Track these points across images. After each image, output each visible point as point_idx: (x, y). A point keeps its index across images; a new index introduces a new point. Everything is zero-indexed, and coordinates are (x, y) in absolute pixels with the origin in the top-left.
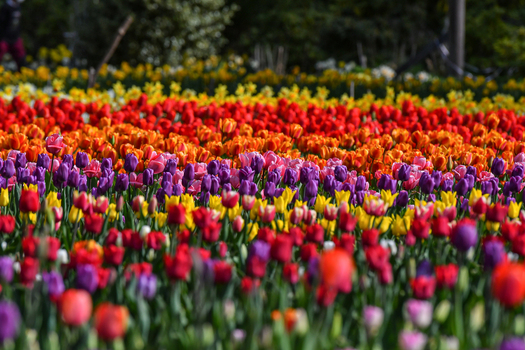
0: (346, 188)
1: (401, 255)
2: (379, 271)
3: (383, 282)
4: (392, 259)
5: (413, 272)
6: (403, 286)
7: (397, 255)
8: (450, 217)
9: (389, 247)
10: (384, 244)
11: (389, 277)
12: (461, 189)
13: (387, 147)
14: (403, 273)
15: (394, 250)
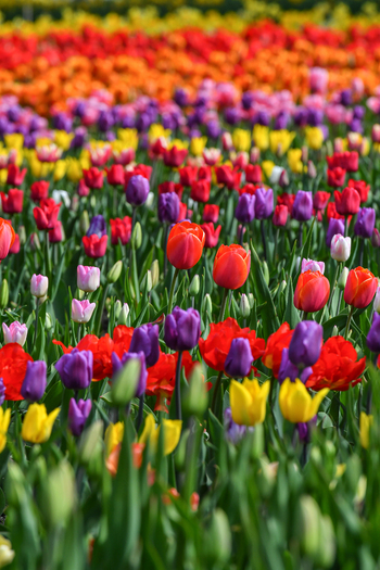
0: (17, 131)
1: (76, 205)
2: (51, 231)
3: (54, 241)
4: (66, 212)
5: (87, 226)
6: (78, 241)
7: (71, 208)
8: (126, 161)
9: (62, 199)
10: (56, 196)
11: (61, 233)
12: (141, 128)
13: (63, 79)
14: (77, 225)
15: (67, 202)
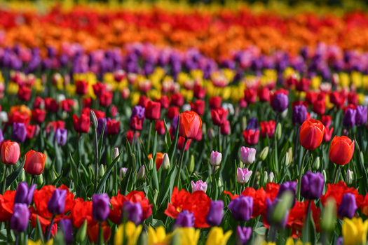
0: (199, 68)
1: (237, 114)
2: (222, 126)
3: (224, 133)
4: (231, 118)
5: (245, 126)
6: (238, 136)
7: (234, 115)
8: (270, 88)
9: (229, 110)
10: (225, 107)
11: (228, 129)
12: (279, 69)
13: (228, 40)
14: (238, 127)
15: (232, 111)
